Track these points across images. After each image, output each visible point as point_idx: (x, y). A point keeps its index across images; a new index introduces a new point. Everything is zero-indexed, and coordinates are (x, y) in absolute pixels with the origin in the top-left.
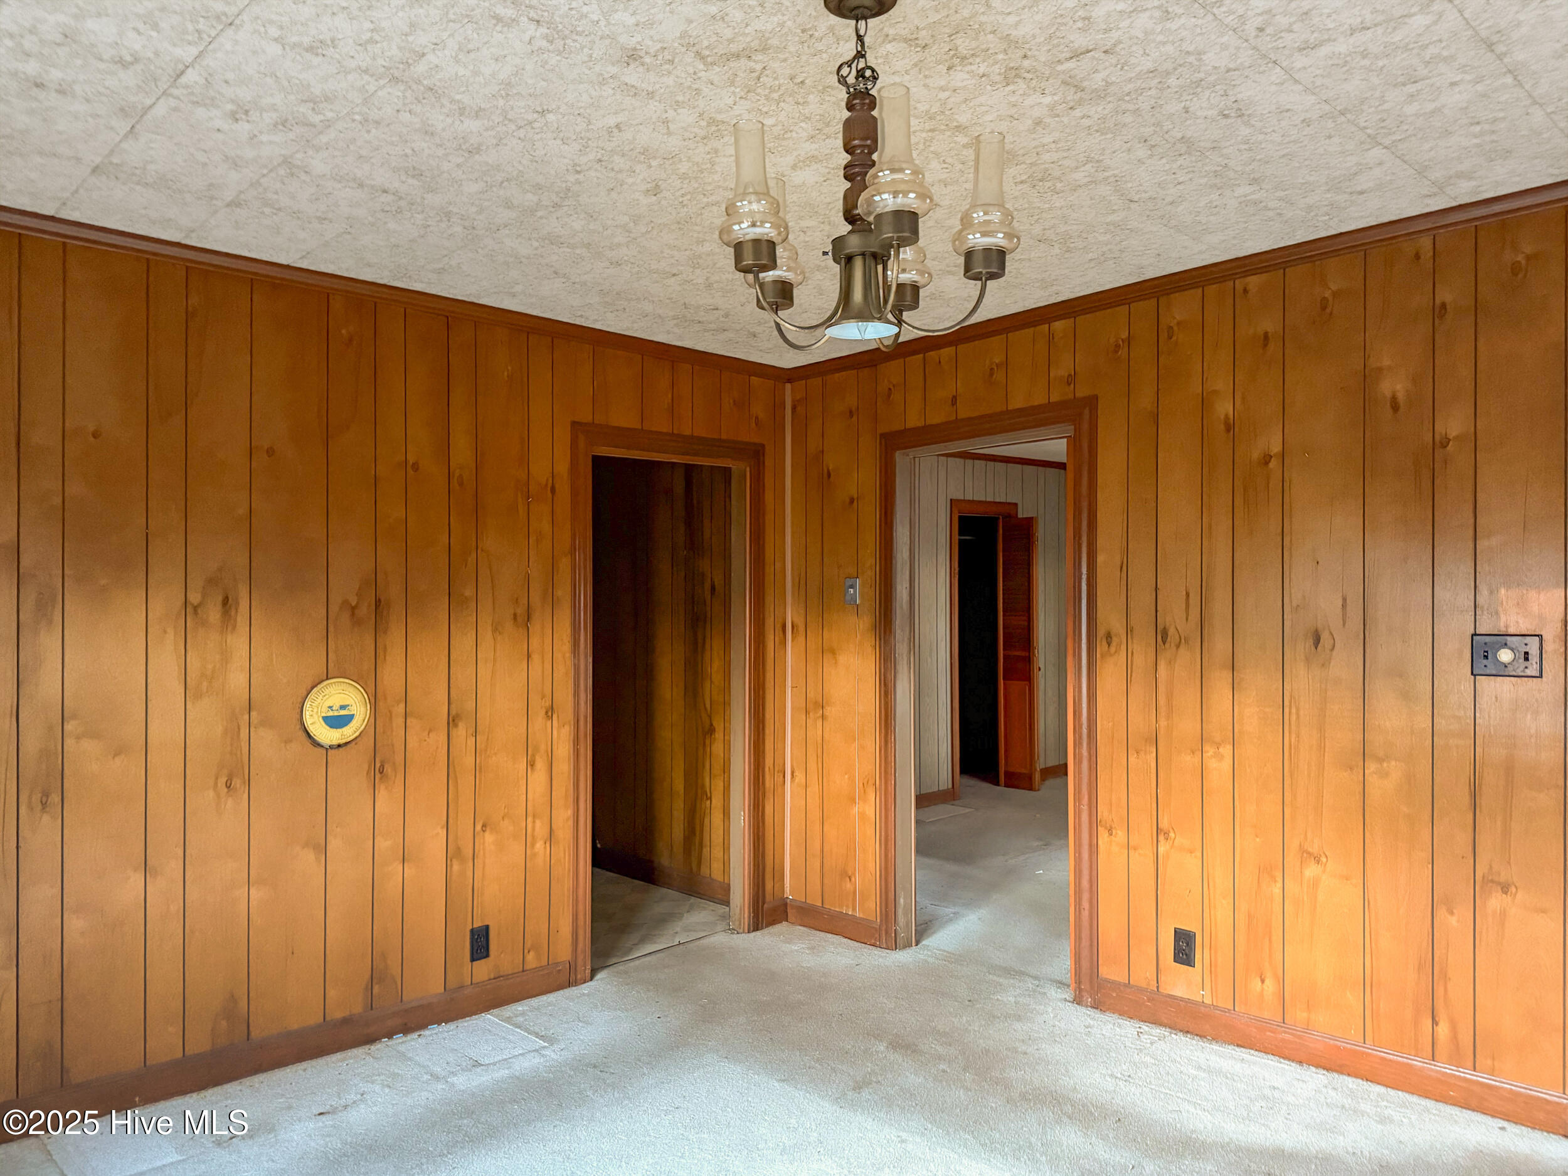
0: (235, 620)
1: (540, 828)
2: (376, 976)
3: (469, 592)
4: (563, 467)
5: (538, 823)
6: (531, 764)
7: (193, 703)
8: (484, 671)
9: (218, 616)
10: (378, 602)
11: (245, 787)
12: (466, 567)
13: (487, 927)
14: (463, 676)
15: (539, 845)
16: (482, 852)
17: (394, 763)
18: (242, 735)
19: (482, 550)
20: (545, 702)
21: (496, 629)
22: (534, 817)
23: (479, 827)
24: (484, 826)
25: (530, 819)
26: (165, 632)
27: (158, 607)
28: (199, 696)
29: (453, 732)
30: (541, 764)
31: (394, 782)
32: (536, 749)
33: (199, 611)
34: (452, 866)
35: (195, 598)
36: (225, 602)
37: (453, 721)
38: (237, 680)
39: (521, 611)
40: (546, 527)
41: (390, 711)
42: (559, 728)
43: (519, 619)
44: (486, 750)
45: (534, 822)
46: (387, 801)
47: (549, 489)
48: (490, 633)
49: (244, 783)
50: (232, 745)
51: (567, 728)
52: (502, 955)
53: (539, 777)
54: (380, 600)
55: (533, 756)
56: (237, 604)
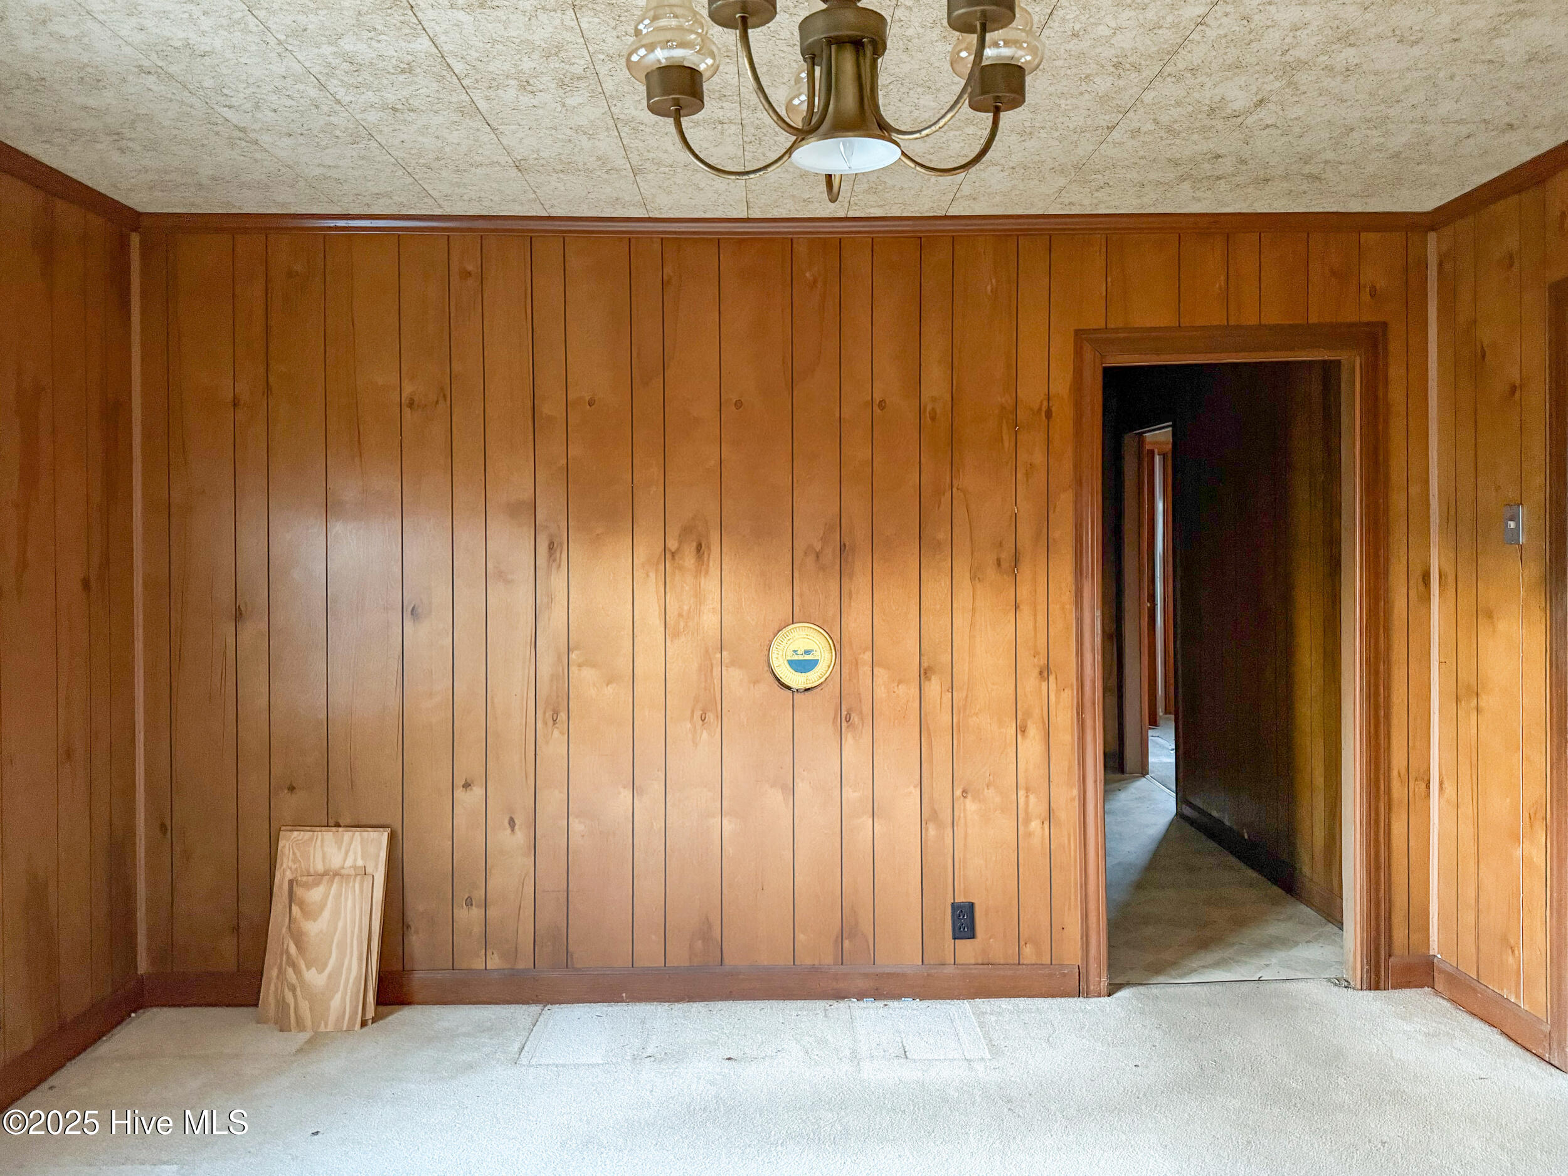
0: (708, 565)
1: (1035, 805)
2: (846, 931)
3: (943, 535)
4: (1062, 386)
5: (1032, 799)
6: (1022, 730)
7: (672, 641)
8: (961, 621)
9: (693, 561)
10: (842, 547)
11: (718, 722)
12: (938, 508)
13: (972, 905)
14: (937, 627)
15: (1035, 825)
16: (962, 821)
17: (861, 713)
18: (714, 674)
19: (958, 489)
20: (1039, 659)
21: (976, 575)
22: (1027, 790)
23: (958, 793)
24: (965, 792)
25: (1021, 793)
26: (648, 576)
27: (641, 553)
28: (677, 635)
29: (926, 685)
30: (1033, 731)
31: (862, 732)
32: (1028, 714)
33: (677, 558)
34: (927, 830)
35: (673, 545)
36: (699, 547)
37: (926, 673)
38: (709, 620)
39: (1006, 555)
40: (1039, 458)
41: (856, 660)
42: (1058, 692)
43: (1005, 565)
44: (965, 709)
45: (1027, 797)
46: (855, 749)
47: (1043, 414)
48: (967, 582)
49: (717, 717)
50: (706, 681)
51: (1068, 692)
52: (991, 940)
53: (1032, 747)
54: (845, 545)
55: (1024, 720)
56: (709, 548)
